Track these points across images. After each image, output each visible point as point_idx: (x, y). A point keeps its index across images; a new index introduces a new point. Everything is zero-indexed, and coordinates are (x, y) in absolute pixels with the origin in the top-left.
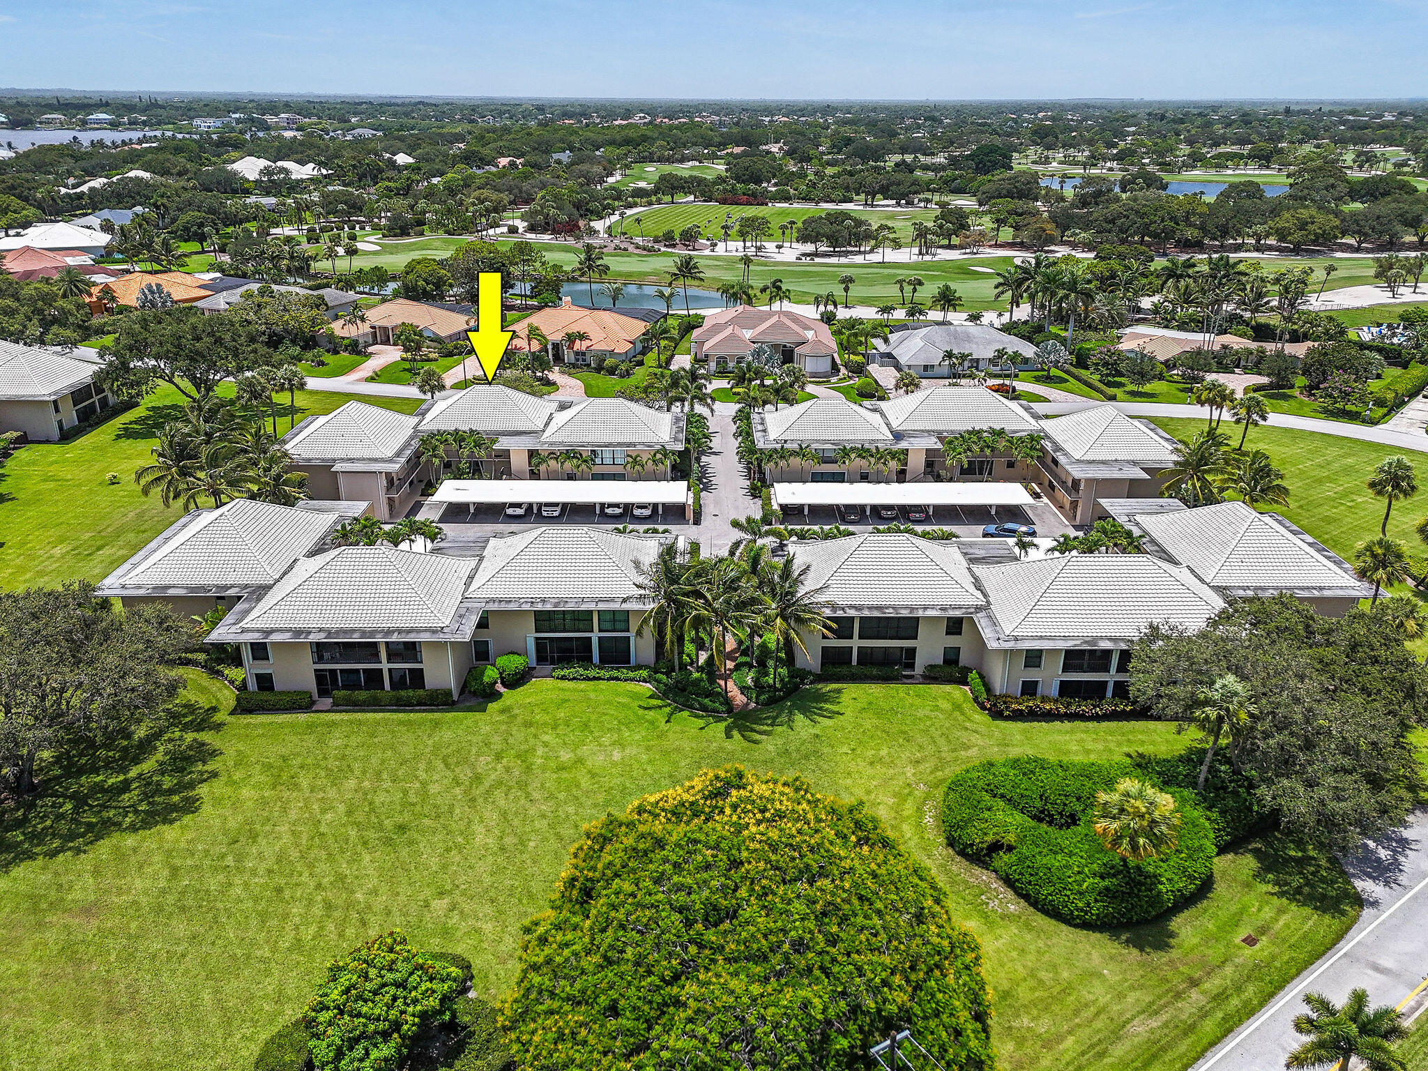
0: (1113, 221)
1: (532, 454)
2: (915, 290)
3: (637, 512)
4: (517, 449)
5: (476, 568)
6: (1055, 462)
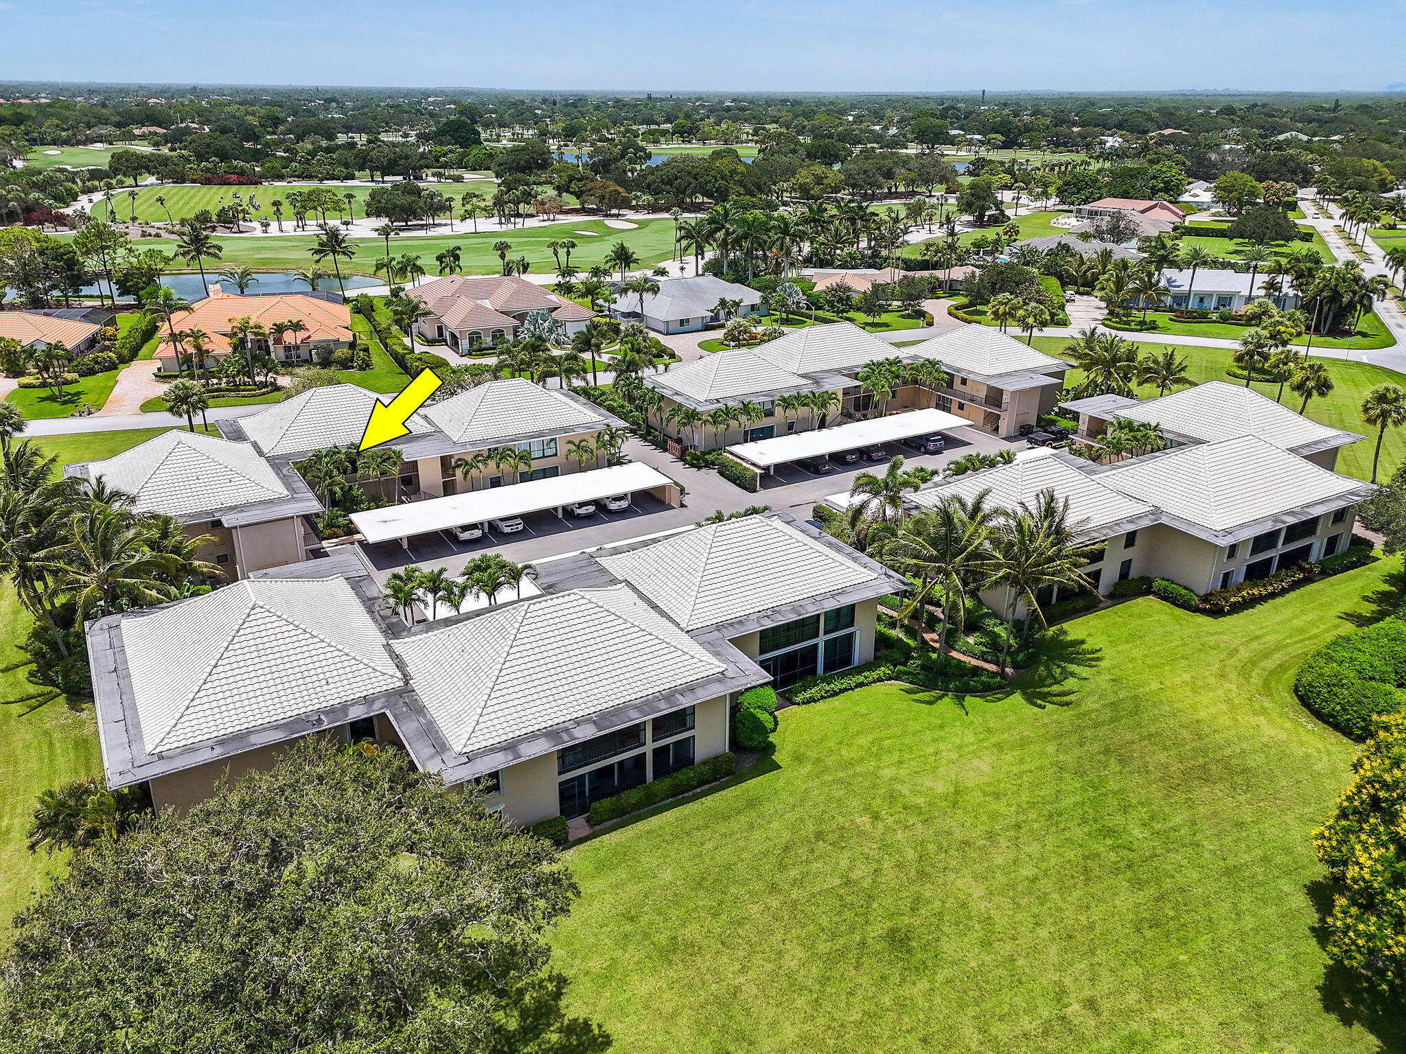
0: (670, 183)
1: (445, 461)
2: (568, 253)
3: (614, 506)
4: (426, 457)
5: (642, 596)
6: (964, 382)
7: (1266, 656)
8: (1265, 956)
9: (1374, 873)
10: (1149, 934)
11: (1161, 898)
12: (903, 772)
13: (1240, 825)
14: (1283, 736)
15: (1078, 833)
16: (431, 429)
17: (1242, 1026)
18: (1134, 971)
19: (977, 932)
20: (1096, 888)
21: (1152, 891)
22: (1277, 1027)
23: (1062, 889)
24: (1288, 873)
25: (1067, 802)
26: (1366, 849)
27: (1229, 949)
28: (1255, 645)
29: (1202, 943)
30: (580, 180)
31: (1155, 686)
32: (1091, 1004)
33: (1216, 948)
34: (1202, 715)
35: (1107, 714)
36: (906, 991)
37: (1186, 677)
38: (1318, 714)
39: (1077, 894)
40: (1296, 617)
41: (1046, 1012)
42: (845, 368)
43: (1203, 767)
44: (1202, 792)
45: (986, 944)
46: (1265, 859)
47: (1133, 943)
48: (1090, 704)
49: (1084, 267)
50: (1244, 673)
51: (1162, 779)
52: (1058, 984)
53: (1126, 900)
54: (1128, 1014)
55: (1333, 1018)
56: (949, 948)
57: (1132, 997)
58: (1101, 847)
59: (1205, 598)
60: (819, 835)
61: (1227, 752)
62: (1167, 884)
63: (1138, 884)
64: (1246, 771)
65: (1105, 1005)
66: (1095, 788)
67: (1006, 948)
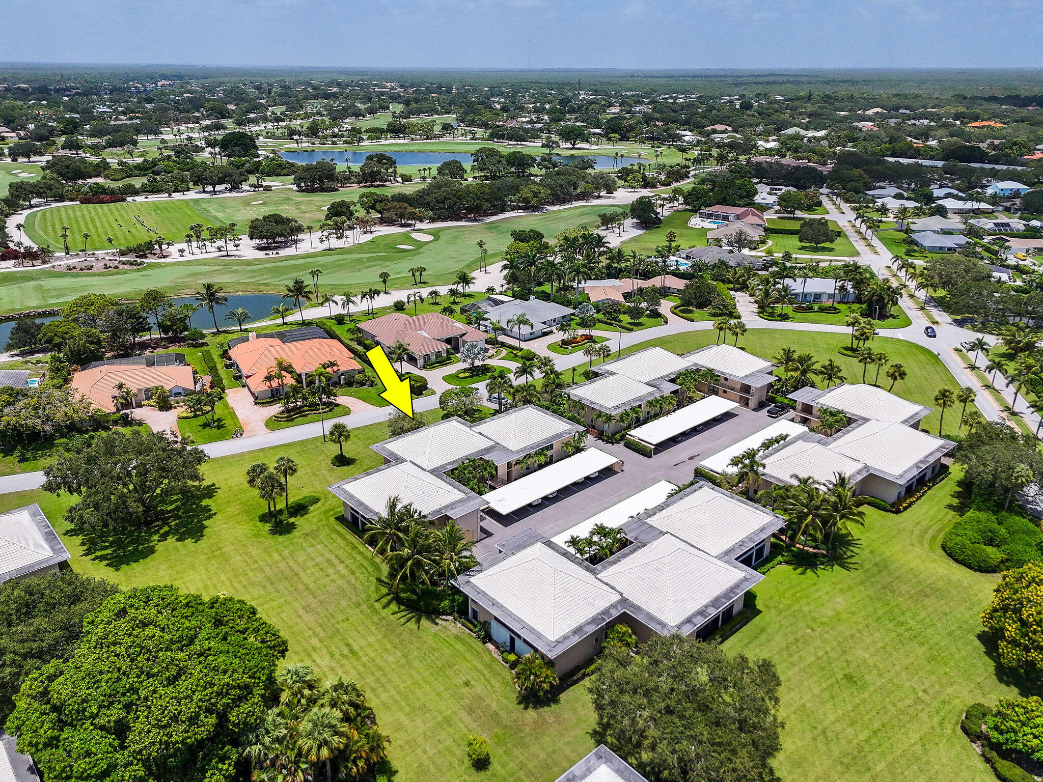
5: (681, 540)
6: (726, 379)
7: (926, 532)
8: (974, 665)
9: (1016, 634)
10: (933, 663)
11: (931, 649)
12: (812, 608)
13: (946, 614)
14: (946, 572)
15: (891, 626)
16: (493, 443)
17: (976, 691)
18: (934, 678)
19: (875, 672)
20: (908, 648)
21: (926, 646)
22: (987, 690)
23: (897, 650)
24: (970, 632)
25: (881, 612)
26: (1010, 625)
27: (962, 664)
28: (919, 527)
29: (952, 663)
30: (381, 202)
31: (888, 554)
32: (925, 691)
33: (957, 665)
34: (912, 565)
35: (876, 570)
36: (862, 696)
37: (899, 547)
38: (957, 561)
39: (902, 651)
40: (930, 510)
41: (913, 697)
42: (666, 376)
43: (922, 590)
44: (927, 602)
45: (880, 675)
46: (960, 627)
47: (929, 667)
48: (867, 565)
49: (737, 276)
50: (921, 542)
51: (910, 597)
52: (911, 686)
53: (920, 651)
54: (939, 693)
55: (1003, 685)
56: (868, 678)
57: (937, 687)
58: (901, 630)
59: (893, 505)
60: (797, 640)
61: (929, 582)
62: (931, 642)
63: (921, 644)
64: (939, 590)
65: (930, 691)
66: (888, 605)
67: (887, 676)
